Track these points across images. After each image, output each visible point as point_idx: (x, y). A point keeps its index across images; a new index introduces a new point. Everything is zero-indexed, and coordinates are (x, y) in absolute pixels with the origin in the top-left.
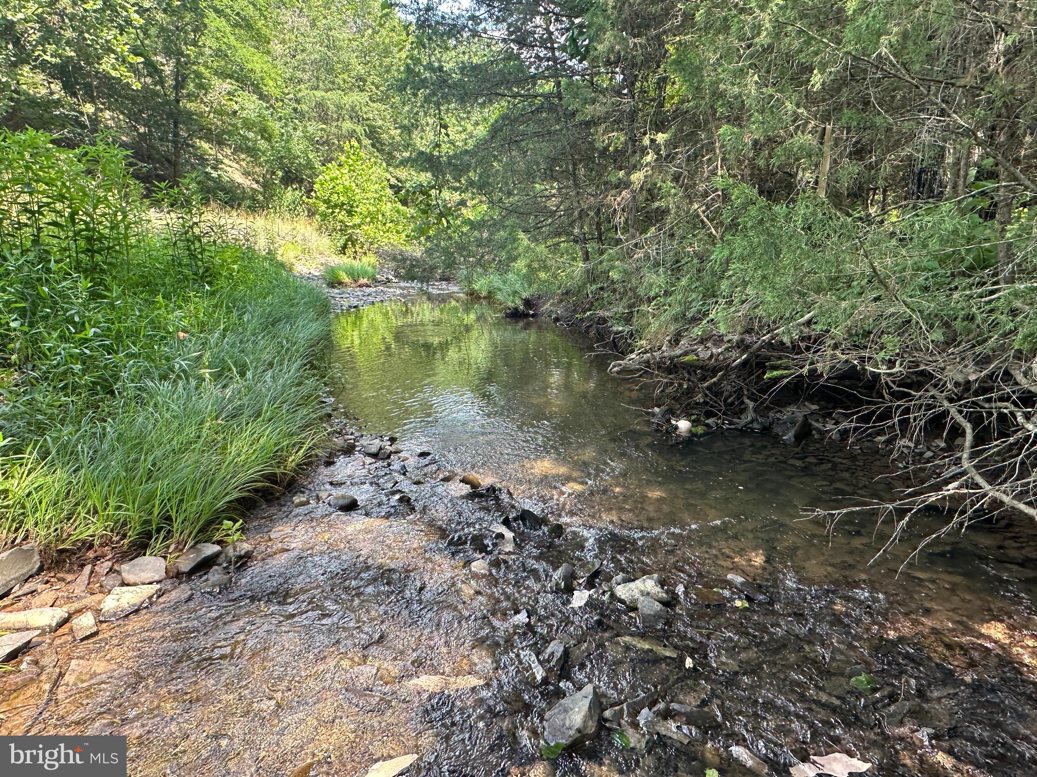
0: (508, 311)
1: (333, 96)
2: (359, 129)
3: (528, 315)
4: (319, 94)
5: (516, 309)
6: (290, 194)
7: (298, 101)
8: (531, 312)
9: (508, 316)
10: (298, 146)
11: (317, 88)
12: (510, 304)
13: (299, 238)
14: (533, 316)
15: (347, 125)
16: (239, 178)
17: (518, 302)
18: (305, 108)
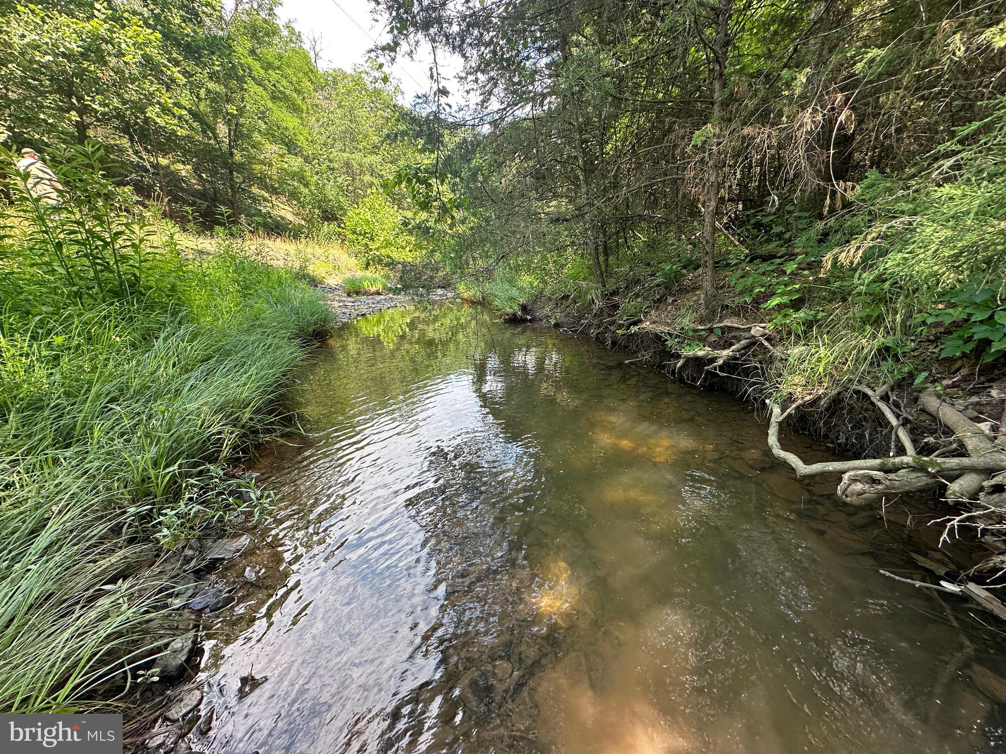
0: (507, 317)
1: (357, 156)
2: (376, 181)
3: (526, 320)
4: (345, 155)
5: (514, 315)
6: (326, 228)
7: (330, 161)
8: (529, 317)
9: (506, 321)
10: (331, 191)
11: (344, 151)
12: (508, 310)
13: (331, 258)
14: (530, 321)
15: (367, 178)
16: (290, 217)
17: (516, 308)
18: (336, 166)
